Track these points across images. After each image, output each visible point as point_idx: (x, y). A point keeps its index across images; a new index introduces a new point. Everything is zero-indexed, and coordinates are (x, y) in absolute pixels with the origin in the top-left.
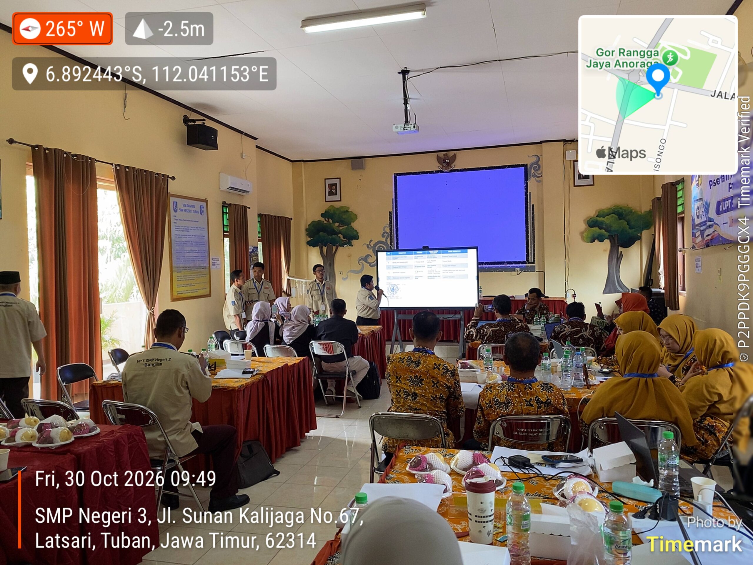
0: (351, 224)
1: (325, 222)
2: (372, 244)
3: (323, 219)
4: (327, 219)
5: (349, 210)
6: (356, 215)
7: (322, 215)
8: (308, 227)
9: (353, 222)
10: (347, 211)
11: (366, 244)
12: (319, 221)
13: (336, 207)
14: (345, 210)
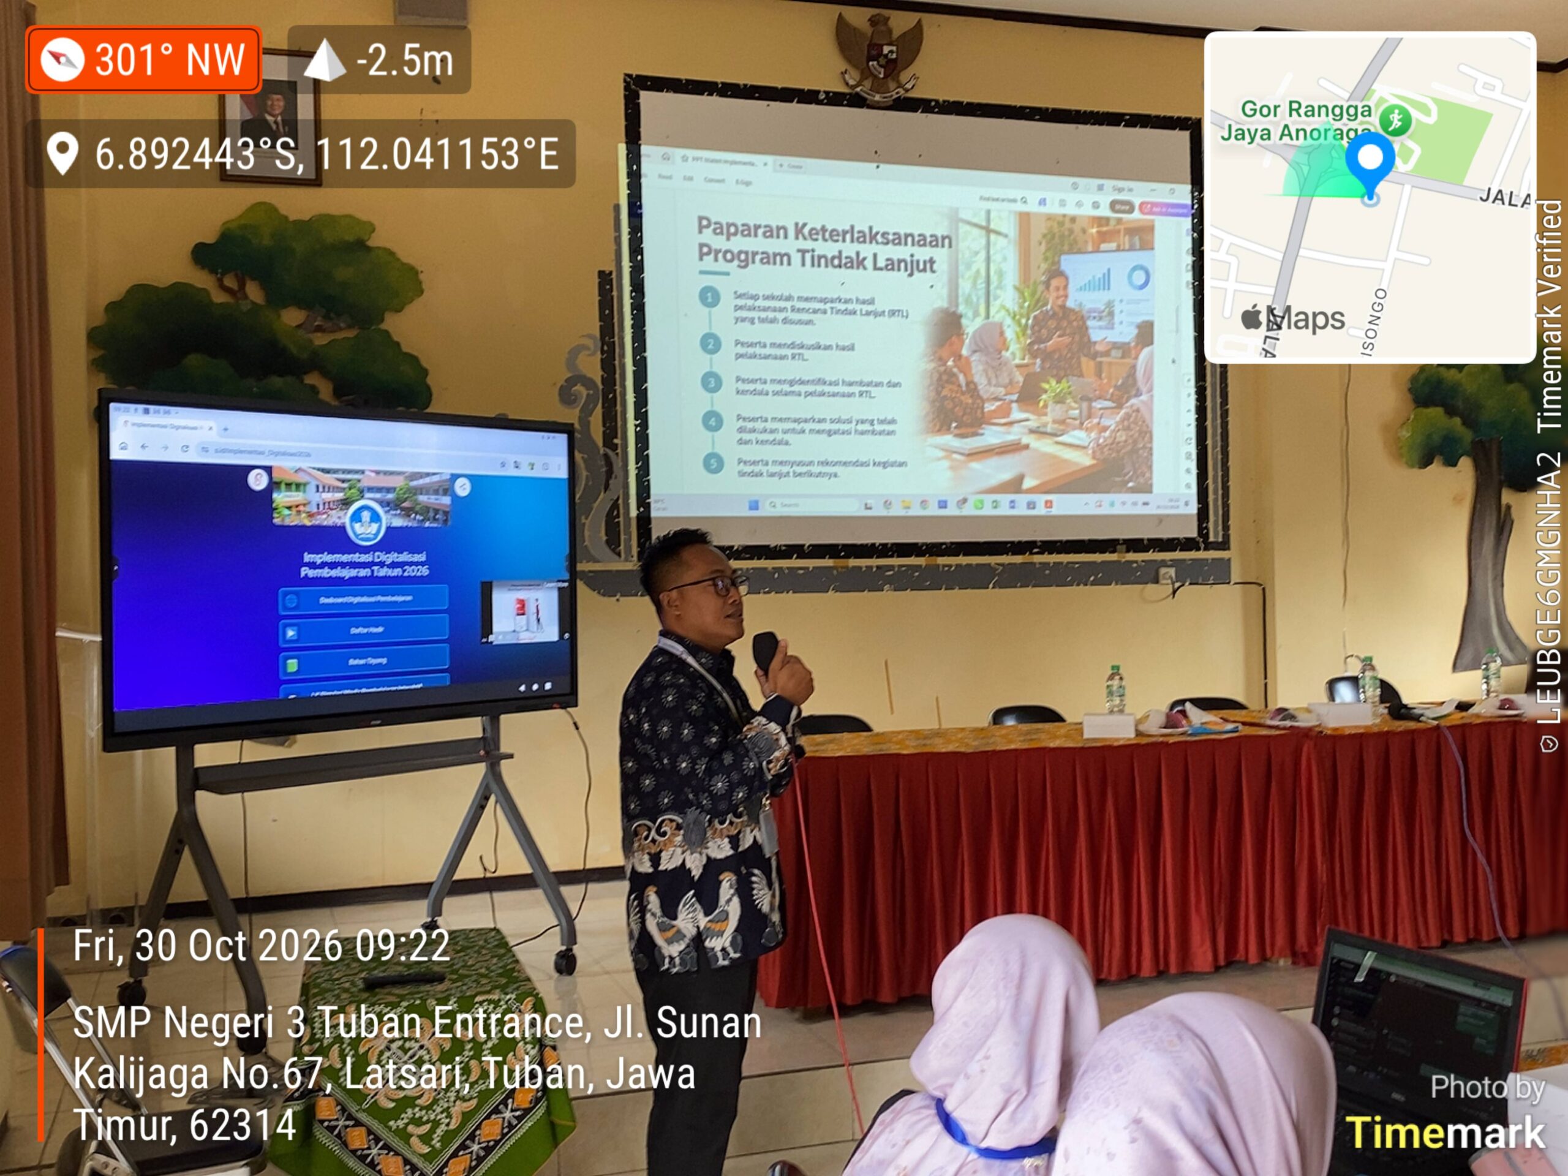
0: (382, 320)
1: (219, 298)
3: (201, 279)
4: (230, 282)
5: (370, 243)
6: (412, 273)
7: (202, 255)
8: (100, 320)
9: (399, 310)
10: (360, 246)
12: (180, 292)
13: (292, 218)
14: (350, 238)
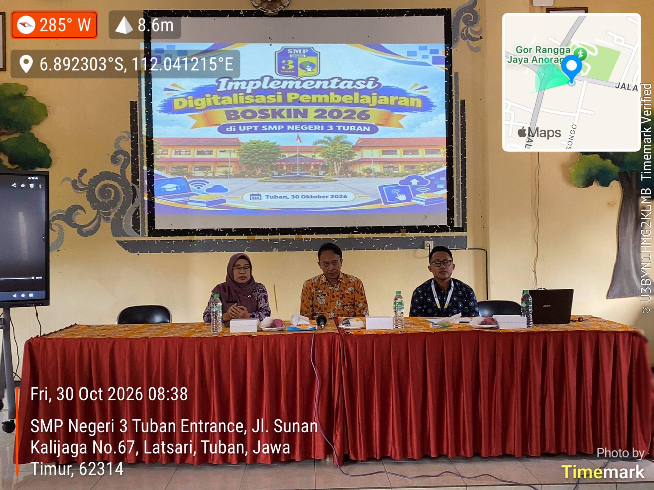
0: (31, 129)
2: (86, 179)
5: (26, 95)
6: (44, 106)
9: (38, 124)
10: (21, 96)
11: (68, 179)
14: (17, 93)
